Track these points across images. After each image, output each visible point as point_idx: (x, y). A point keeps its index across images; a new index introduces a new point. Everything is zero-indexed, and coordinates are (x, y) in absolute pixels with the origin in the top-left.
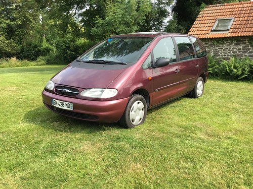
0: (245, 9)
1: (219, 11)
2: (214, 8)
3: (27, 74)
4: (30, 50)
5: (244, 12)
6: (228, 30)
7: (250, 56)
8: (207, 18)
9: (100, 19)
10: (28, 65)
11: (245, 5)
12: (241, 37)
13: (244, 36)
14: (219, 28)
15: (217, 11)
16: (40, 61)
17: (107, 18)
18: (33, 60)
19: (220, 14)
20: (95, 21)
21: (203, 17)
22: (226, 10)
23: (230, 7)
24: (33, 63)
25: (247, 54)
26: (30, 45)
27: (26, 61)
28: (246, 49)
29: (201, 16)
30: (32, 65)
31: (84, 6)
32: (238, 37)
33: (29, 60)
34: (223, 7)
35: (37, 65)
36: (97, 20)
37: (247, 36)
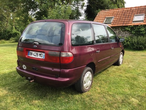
0: (119, 12)
1: (107, 13)
2: (105, 12)
3: (5, 47)
4: (6, 34)
5: (119, 14)
6: (111, 23)
7: (121, 36)
8: (101, 17)
9: (45, 17)
10: (5, 43)
11: (120, 10)
12: (117, 26)
13: (118, 26)
14: (107, 22)
15: (106, 13)
16: (11, 40)
17: (49, 17)
18: (8, 39)
19: (107, 15)
20: (42, 18)
21: (99, 16)
22: (110, 13)
23: (112, 11)
24: (7, 41)
25: (120, 35)
26: (6, 31)
27: (3, 41)
28: (120, 33)
29: (98, 16)
30: (7, 42)
31: (37, 10)
32: (116, 26)
33: (5, 40)
34: (109, 11)
35: (10, 42)
36: (43, 18)
37: (119, 26)
